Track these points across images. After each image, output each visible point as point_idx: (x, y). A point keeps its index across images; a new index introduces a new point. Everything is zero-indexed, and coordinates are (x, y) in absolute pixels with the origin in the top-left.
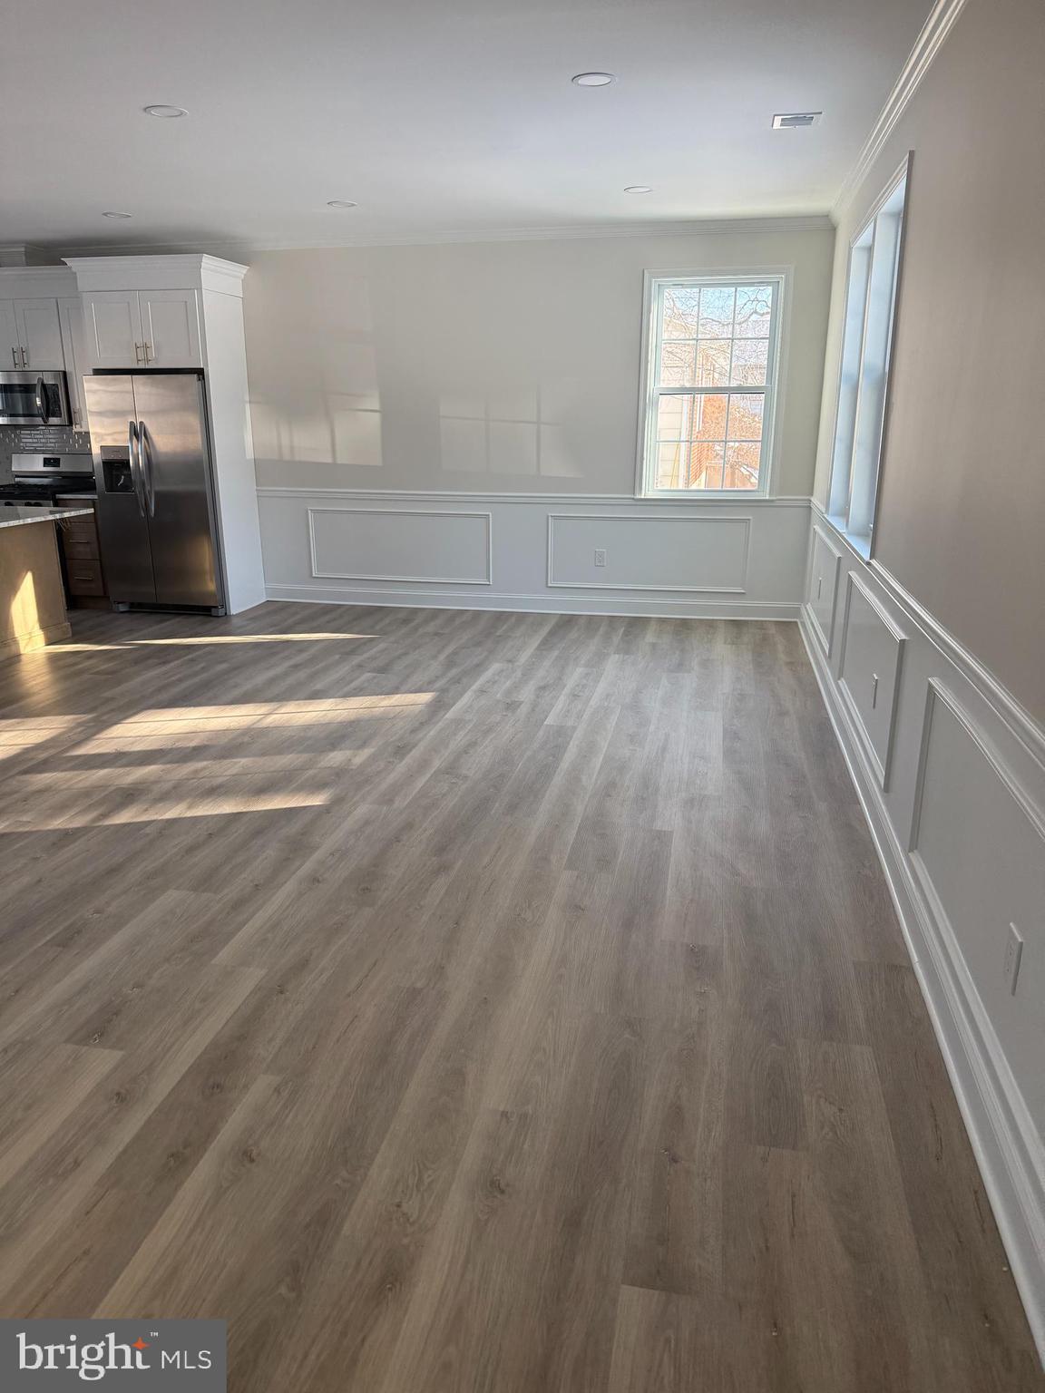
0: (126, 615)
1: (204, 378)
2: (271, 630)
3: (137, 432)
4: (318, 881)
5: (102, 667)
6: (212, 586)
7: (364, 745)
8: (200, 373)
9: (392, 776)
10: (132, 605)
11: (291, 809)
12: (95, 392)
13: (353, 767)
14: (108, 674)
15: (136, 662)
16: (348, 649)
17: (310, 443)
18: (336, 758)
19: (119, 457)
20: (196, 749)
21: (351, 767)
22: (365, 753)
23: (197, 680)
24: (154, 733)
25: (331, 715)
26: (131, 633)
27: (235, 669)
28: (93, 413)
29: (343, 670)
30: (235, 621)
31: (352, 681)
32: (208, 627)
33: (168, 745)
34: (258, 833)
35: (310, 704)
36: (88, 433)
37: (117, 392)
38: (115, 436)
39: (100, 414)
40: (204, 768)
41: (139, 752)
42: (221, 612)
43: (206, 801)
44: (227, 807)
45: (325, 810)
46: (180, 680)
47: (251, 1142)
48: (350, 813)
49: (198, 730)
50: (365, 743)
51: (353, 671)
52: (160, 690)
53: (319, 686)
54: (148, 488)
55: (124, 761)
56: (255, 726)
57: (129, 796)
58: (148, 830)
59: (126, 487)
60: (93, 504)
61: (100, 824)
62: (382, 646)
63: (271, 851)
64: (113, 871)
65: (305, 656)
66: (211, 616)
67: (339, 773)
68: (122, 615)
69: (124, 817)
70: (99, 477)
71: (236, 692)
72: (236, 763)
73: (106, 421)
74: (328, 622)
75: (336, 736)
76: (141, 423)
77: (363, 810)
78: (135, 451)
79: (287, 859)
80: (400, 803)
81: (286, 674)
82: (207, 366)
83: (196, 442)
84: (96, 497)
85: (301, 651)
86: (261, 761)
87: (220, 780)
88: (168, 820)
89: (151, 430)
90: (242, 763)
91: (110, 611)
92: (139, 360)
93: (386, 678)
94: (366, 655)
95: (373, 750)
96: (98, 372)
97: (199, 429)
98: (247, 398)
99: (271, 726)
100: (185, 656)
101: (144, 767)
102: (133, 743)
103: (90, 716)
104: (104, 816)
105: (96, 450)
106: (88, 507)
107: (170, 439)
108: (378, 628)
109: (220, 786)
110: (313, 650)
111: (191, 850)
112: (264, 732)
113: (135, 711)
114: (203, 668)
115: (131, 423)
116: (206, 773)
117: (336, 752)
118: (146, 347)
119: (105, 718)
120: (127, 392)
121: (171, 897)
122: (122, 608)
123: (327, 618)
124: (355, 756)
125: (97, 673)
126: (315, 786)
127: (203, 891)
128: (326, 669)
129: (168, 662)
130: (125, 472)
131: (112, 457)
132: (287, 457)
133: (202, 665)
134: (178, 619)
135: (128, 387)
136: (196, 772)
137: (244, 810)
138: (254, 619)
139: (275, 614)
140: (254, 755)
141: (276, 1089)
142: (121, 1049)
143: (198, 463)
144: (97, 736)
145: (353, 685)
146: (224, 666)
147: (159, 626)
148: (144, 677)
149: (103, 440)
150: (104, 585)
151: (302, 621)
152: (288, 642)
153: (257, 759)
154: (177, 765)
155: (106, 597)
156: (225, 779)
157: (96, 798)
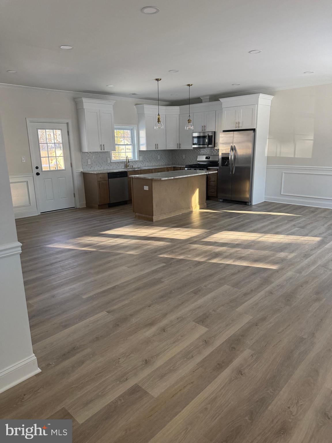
0: (222, 202)
1: (255, 132)
2: (265, 210)
3: (233, 149)
4: (272, 294)
5: (213, 217)
6: (248, 196)
7: (293, 252)
8: (254, 130)
9: (302, 264)
10: (224, 200)
11: (265, 268)
12: (222, 137)
13: (288, 259)
14: (215, 219)
15: (223, 217)
16: (291, 219)
17: (287, 151)
18: (282, 255)
19: (226, 156)
20: (237, 244)
21: (287, 259)
22: (292, 255)
23: (239, 224)
24: (226, 238)
25: (282, 240)
26: (222, 208)
27: (252, 222)
28: (221, 143)
29: (288, 226)
30: (253, 207)
31: (291, 230)
32: (245, 208)
33: (230, 242)
34: (254, 274)
35: (275, 236)
36: (219, 149)
37: (229, 137)
38: (227, 150)
39: (223, 144)
40: (239, 251)
41: (221, 243)
42: (250, 204)
43: (239, 261)
44: (245, 264)
45: (277, 271)
46: (235, 223)
47: (242, 369)
48: (285, 274)
49: (239, 239)
50: (293, 251)
51: (292, 226)
52: (229, 225)
53: (279, 230)
54: (233, 165)
55: (216, 245)
56: (256, 240)
57: (217, 255)
58: (221, 266)
59: (227, 165)
60: (217, 170)
61: (208, 261)
62: (304, 219)
63: (257, 281)
64: (211, 276)
65: (275, 220)
66: (246, 205)
67: (283, 260)
68: (221, 203)
69: (214, 261)
70: (220, 162)
71: (252, 229)
72: (249, 251)
73: (224, 146)
74: (285, 210)
75: (283, 247)
76: (234, 146)
77: (290, 274)
78: (231, 155)
79: (262, 284)
80: (304, 274)
81: (268, 225)
82: (257, 128)
83: (249, 151)
84: (218, 168)
85: (274, 218)
86: (257, 251)
87: (243, 255)
88: (227, 264)
89: (237, 148)
90: (250, 251)
91: (218, 201)
92: (236, 127)
93: (303, 230)
94: (297, 222)
95: (296, 254)
96: (224, 131)
97: (251, 148)
98: (268, 137)
99: (262, 241)
100: (237, 216)
101: (222, 247)
102: (219, 240)
103: (209, 230)
104: (210, 259)
105: (220, 154)
106: (216, 171)
107: (242, 151)
108: (302, 213)
109: (243, 257)
110: (278, 218)
111: (233, 274)
112: (259, 242)
113: (221, 230)
114: (242, 220)
115: (232, 146)
116: (240, 252)
117: (282, 253)
118: (239, 123)
119: (212, 231)
120: (232, 137)
121: (226, 287)
122: (221, 200)
123: (284, 208)
124: (289, 255)
125: (212, 218)
126: (274, 263)
127: (235, 288)
128: (282, 225)
129: (232, 217)
130: (228, 161)
131: (225, 156)
132: (278, 155)
133: (242, 219)
134: (236, 205)
135: (232, 135)
136: (237, 251)
137: (250, 266)
138: (259, 207)
139: (267, 206)
140: (254, 249)
141: (251, 355)
142: (208, 328)
143: (250, 158)
144: (209, 237)
145: (291, 231)
146: (248, 220)
147: (230, 207)
148: (225, 221)
149: (223, 151)
150: (217, 193)
151: (275, 209)
152: (270, 215)
153: (255, 250)
154: (231, 248)
155: (217, 197)
156: (245, 255)
157: (208, 254)
